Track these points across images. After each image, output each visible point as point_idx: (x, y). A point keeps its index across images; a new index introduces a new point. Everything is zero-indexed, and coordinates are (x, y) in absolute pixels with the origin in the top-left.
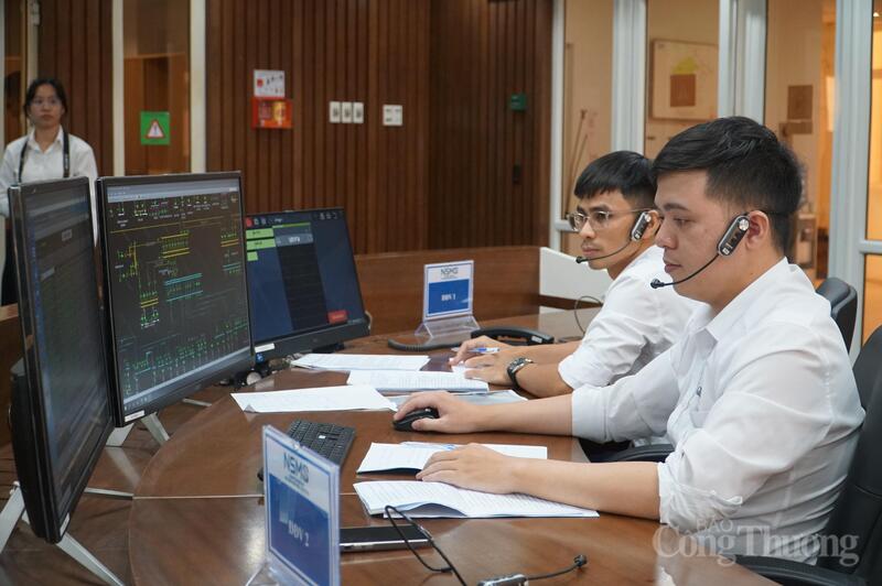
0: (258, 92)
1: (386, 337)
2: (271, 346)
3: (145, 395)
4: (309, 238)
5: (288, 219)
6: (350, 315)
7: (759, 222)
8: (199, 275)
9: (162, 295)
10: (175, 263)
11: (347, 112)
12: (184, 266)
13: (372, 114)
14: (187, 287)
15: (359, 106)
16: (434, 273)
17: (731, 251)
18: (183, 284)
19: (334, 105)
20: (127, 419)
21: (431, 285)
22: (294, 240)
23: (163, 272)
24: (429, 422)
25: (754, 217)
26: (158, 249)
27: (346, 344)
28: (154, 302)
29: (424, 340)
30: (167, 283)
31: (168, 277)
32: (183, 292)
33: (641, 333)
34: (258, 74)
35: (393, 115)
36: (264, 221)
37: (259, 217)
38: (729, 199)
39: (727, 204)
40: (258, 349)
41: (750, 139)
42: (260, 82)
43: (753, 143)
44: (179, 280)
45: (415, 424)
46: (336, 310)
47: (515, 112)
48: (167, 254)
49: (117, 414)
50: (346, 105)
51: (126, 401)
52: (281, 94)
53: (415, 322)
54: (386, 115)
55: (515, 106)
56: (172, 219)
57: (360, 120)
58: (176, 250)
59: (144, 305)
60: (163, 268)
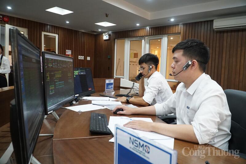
0: (67, 53)
1: (99, 93)
2: (78, 95)
3: (53, 107)
4: (85, 73)
5: (81, 69)
6: (92, 89)
7: (195, 63)
8: (63, 82)
9: (55, 86)
10: (58, 78)
11: (81, 58)
12: (60, 79)
13: (85, 58)
14: (61, 84)
15: (83, 57)
16: (107, 81)
17: (186, 69)
18: (60, 84)
19: (79, 56)
20: (49, 113)
21: (107, 84)
22: (82, 73)
23: (55, 80)
24: (121, 112)
25: (194, 62)
26: (54, 75)
27: (91, 95)
28: (53, 88)
29: (105, 94)
30: (56, 83)
31: (57, 82)
32: (60, 86)
33: (158, 88)
34: (67, 51)
35: (89, 58)
36: (76, 69)
37: (76, 68)
38: (188, 57)
39: (187, 58)
40: (76, 96)
41: (195, 42)
42: (67, 52)
43: (196, 43)
44: (59, 83)
45: (118, 113)
46: (90, 88)
47: (109, 58)
48: (56, 76)
49: (46, 112)
50: (81, 56)
51: (48, 108)
52: (71, 54)
53: (104, 91)
54: (87, 58)
55: (109, 57)
56: (58, 68)
57: (83, 59)
58: (58, 75)
59: (51, 88)
60: (55, 79)
